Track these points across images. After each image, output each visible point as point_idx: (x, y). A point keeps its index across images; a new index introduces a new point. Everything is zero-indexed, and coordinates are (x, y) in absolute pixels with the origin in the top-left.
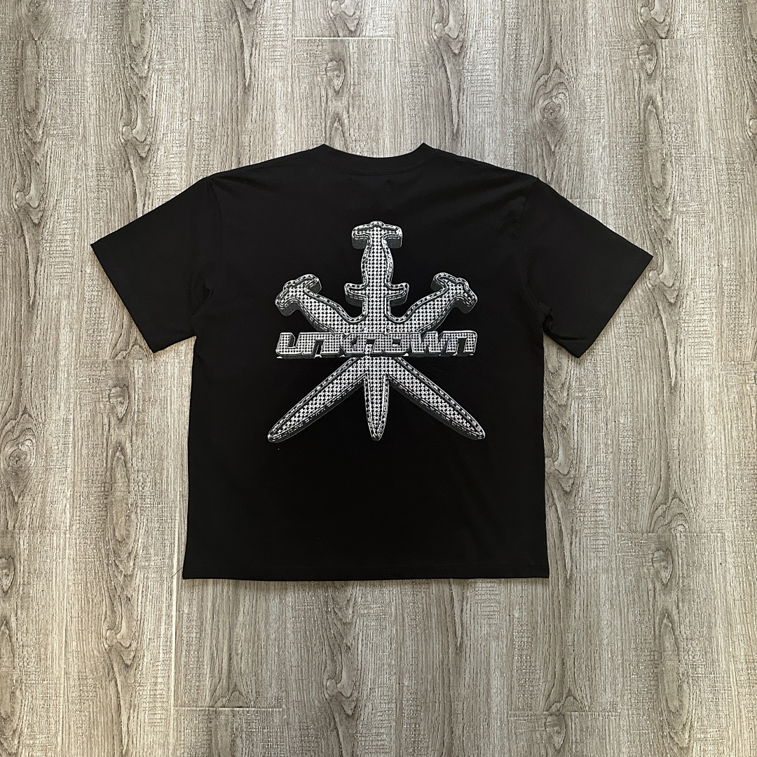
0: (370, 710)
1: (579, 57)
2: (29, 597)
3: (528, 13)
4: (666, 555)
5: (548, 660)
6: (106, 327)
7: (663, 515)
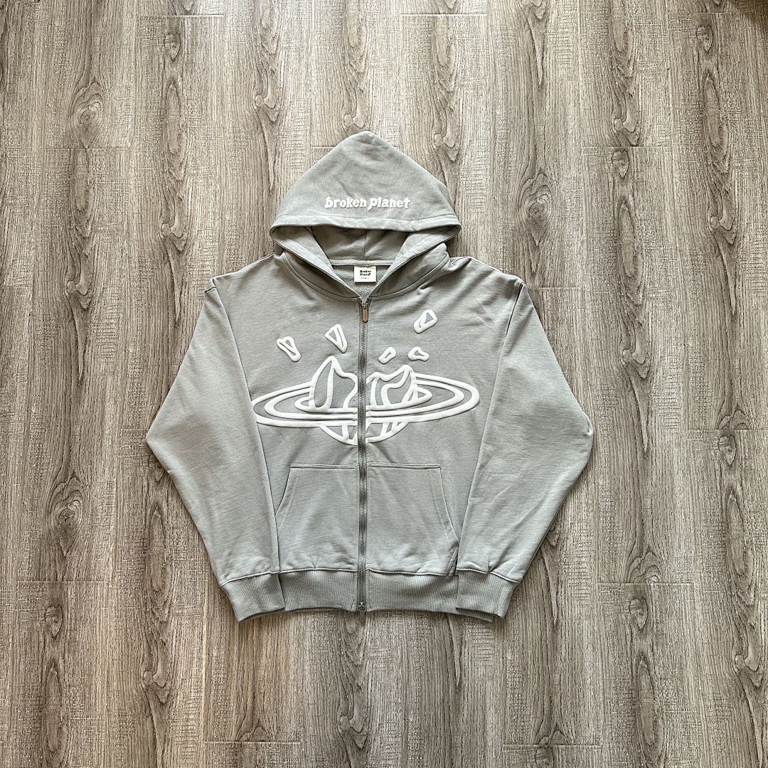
0: (379, 744)
1: (561, 163)
2: (75, 642)
3: (516, 124)
4: (642, 604)
5: (537, 698)
6: (146, 400)
7: (638, 568)
